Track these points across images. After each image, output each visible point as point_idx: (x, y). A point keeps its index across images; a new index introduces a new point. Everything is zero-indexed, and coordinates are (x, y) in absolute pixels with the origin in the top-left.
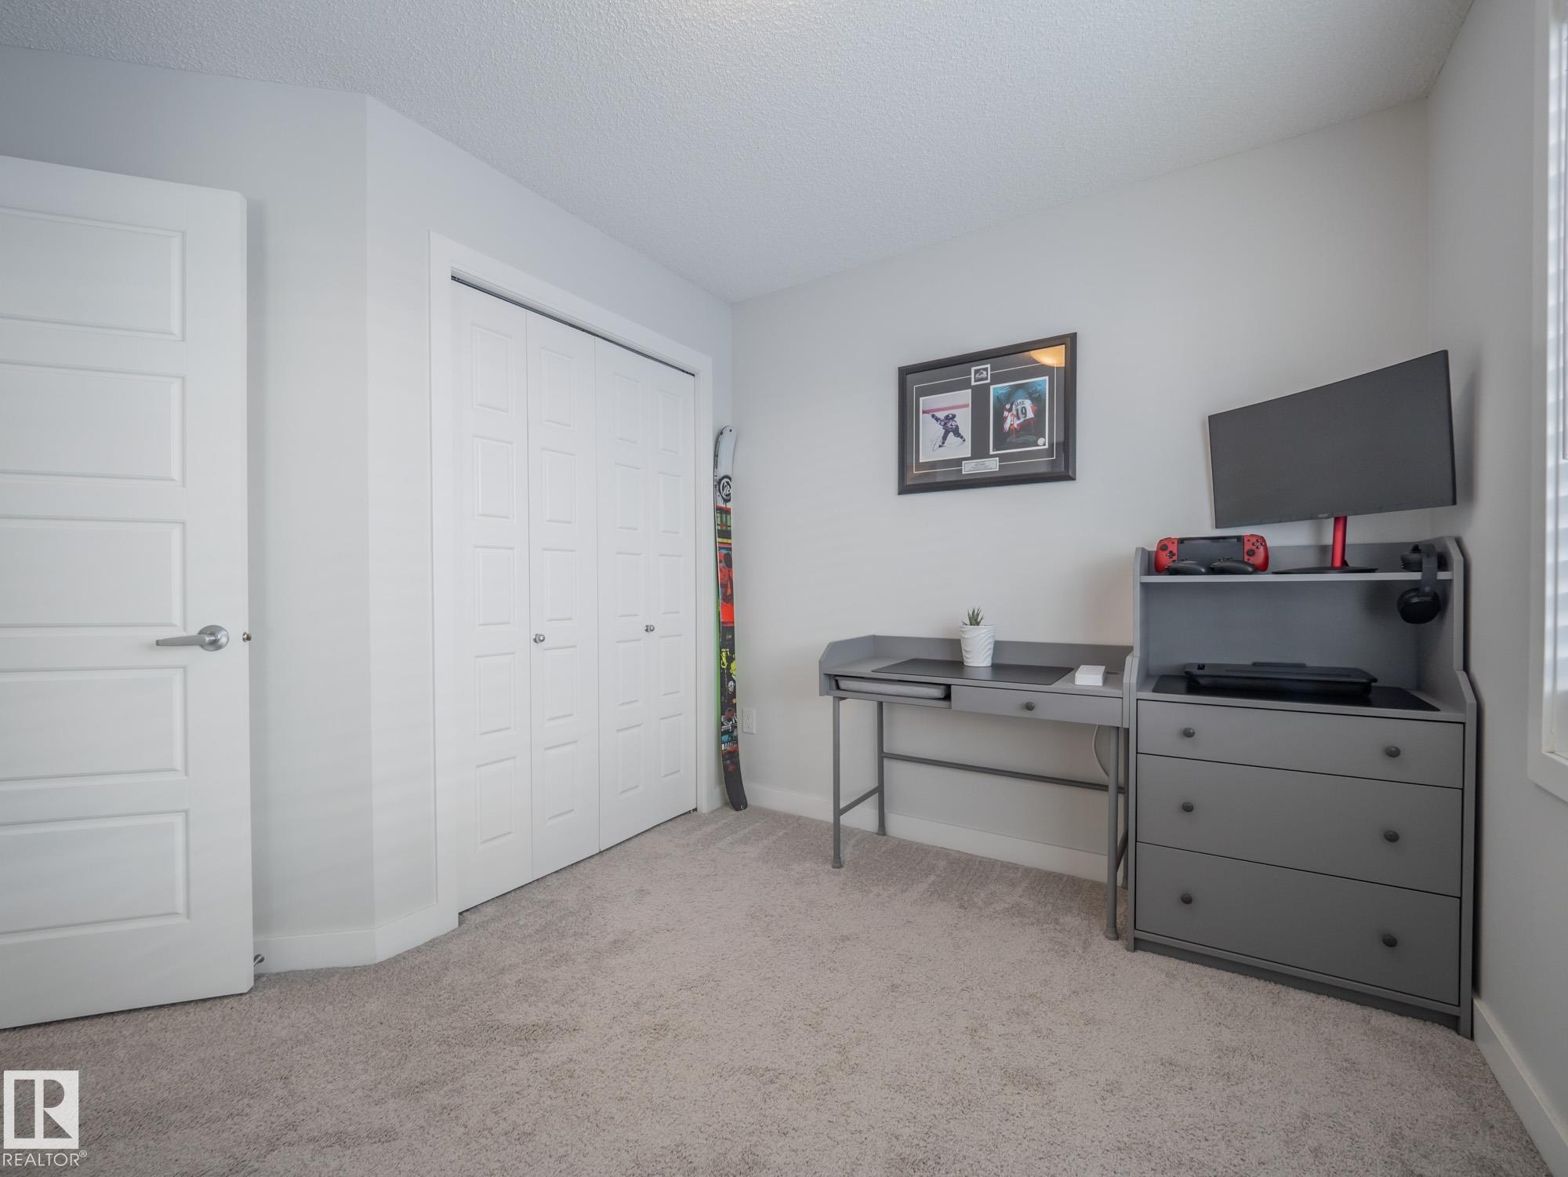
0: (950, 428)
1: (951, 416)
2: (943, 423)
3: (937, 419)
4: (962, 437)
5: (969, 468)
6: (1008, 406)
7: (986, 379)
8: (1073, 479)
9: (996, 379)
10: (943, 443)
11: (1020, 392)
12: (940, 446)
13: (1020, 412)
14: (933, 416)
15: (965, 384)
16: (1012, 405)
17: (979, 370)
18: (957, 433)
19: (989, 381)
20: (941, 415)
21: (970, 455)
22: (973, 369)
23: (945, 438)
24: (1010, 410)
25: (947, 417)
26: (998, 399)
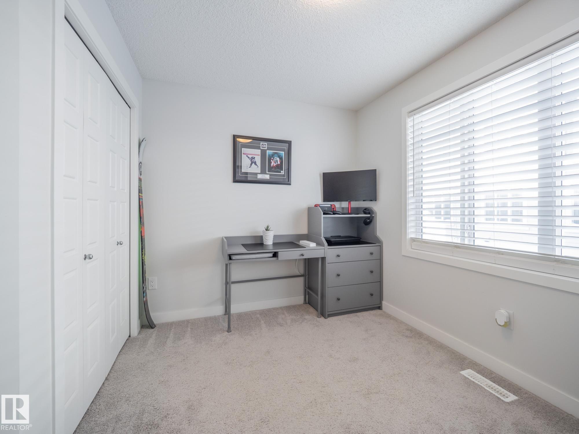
0: (253, 162)
1: (253, 157)
2: (250, 159)
3: (249, 158)
4: (257, 166)
5: (260, 177)
6: (272, 158)
7: (265, 148)
8: (290, 184)
9: (269, 149)
10: (251, 166)
11: (276, 155)
12: (249, 167)
13: (276, 161)
14: (247, 156)
15: (258, 148)
16: (273, 158)
17: (263, 144)
18: (255, 163)
19: (266, 149)
20: (250, 156)
21: (260, 172)
22: (261, 143)
23: (251, 165)
24: (273, 160)
25: (252, 157)
26: (269, 155)
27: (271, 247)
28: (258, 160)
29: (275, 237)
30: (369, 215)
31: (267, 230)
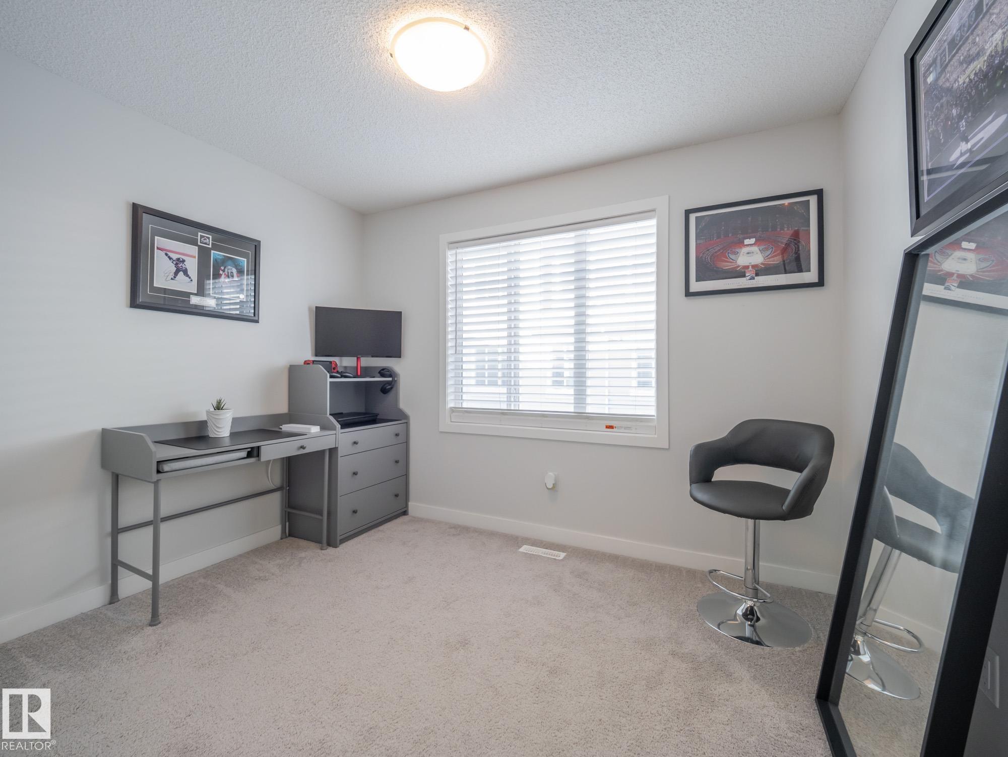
0: (180, 268)
1: (181, 260)
2: (175, 263)
3: (170, 258)
4: (190, 278)
5: (195, 300)
6: (222, 268)
7: (209, 245)
8: (257, 322)
9: (215, 247)
10: (175, 277)
11: (230, 262)
12: (172, 279)
13: (230, 274)
14: (166, 254)
15: (193, 242)
16: (225, 268)
17: (204, 237)
18: (186, 272)
19: (210, 246)
20: (175, 256)
21: (196, 292)
22: (199, 234)
23: (176, 274)
24: (224, 271)
25: (178, 259)
26: (216, 260)
27: (227, 442)
28: (192, 265)
29: (235, 421)
30: (390, 379)
31: (219, 407)
